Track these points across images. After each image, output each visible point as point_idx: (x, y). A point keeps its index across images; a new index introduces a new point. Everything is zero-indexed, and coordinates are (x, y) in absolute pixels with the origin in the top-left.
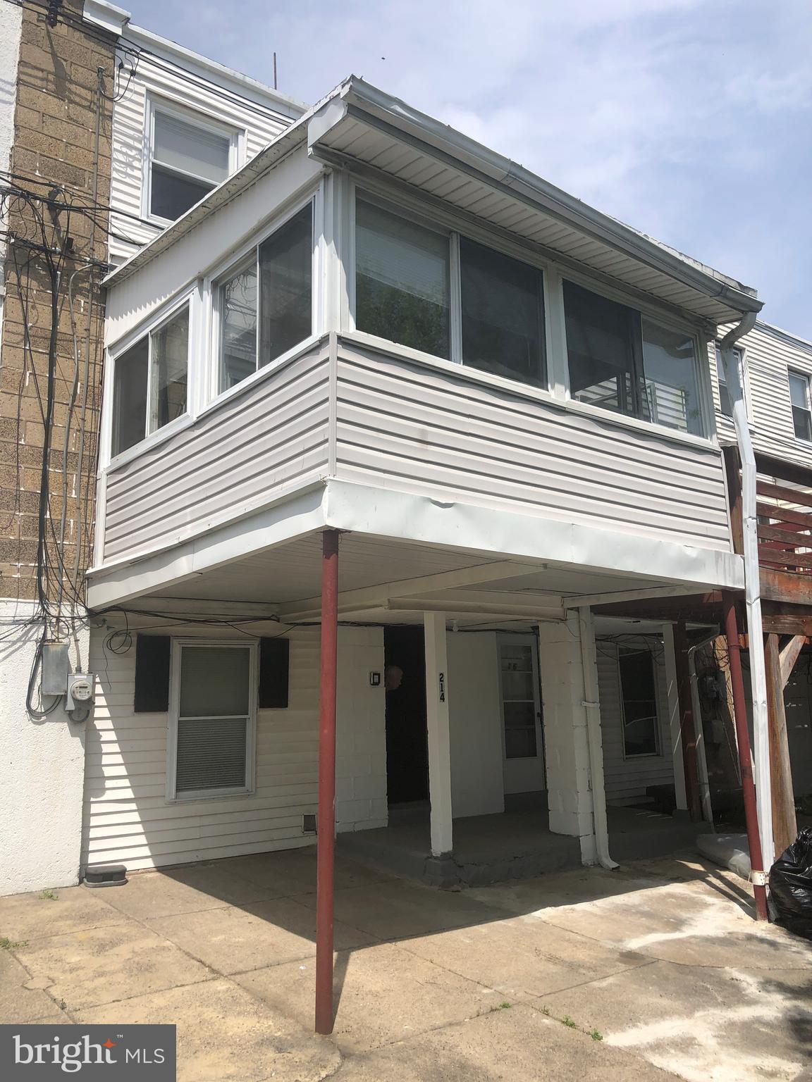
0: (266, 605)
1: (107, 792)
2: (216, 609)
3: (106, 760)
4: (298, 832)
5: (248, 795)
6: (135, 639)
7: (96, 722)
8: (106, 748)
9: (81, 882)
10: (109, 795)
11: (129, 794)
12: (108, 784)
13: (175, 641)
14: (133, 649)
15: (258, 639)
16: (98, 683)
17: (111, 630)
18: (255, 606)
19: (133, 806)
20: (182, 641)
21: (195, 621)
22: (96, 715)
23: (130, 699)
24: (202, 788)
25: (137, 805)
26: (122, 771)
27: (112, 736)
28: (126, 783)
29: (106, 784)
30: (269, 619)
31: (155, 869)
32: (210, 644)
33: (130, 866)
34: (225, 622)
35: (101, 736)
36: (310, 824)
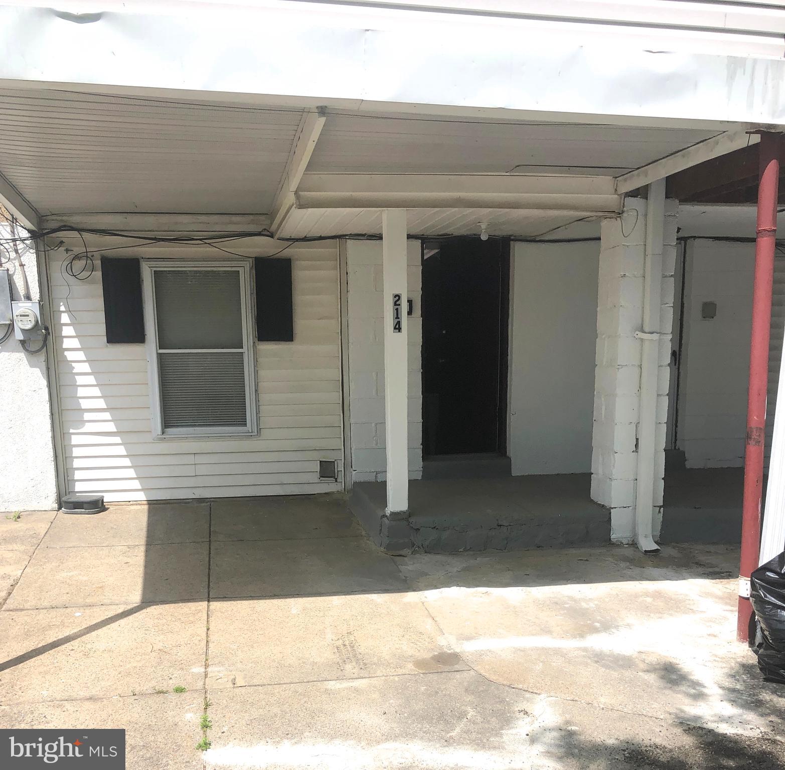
0: (251, 217)
1: (87, 424)
2: (186, 224)
3: (81, 392)
4: (315, 477)
5: (249, 436)
6: (98, 263)
7: (66, 353)
8: (80, 380)
9: (60, 508)
10: (88, 428)
11: (111, 427)
12: (87, 416)
13: (143, 263)
14: (98, 274)
15: (251, 259)
16: (63, 312)
17: (70, 253)
18: (235, 219)
19: (117, 440)
20: (153, 263)
21: (163, 240)
22: (65, 346)
23: (102, 329)
24: (195, 426)
25: (121, 439)
26: (101, 404)
27: (86, 367)
28: (107, 416)
29: (84, 416)
30: (259, 234)
31: (146, 502)
32: (188, 267)
33: (107, 498)
34: (200, 240)
35: (74, 368)
36: (327, 470)
